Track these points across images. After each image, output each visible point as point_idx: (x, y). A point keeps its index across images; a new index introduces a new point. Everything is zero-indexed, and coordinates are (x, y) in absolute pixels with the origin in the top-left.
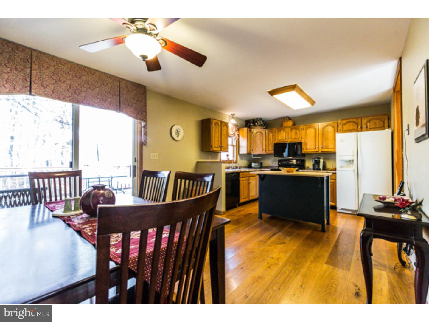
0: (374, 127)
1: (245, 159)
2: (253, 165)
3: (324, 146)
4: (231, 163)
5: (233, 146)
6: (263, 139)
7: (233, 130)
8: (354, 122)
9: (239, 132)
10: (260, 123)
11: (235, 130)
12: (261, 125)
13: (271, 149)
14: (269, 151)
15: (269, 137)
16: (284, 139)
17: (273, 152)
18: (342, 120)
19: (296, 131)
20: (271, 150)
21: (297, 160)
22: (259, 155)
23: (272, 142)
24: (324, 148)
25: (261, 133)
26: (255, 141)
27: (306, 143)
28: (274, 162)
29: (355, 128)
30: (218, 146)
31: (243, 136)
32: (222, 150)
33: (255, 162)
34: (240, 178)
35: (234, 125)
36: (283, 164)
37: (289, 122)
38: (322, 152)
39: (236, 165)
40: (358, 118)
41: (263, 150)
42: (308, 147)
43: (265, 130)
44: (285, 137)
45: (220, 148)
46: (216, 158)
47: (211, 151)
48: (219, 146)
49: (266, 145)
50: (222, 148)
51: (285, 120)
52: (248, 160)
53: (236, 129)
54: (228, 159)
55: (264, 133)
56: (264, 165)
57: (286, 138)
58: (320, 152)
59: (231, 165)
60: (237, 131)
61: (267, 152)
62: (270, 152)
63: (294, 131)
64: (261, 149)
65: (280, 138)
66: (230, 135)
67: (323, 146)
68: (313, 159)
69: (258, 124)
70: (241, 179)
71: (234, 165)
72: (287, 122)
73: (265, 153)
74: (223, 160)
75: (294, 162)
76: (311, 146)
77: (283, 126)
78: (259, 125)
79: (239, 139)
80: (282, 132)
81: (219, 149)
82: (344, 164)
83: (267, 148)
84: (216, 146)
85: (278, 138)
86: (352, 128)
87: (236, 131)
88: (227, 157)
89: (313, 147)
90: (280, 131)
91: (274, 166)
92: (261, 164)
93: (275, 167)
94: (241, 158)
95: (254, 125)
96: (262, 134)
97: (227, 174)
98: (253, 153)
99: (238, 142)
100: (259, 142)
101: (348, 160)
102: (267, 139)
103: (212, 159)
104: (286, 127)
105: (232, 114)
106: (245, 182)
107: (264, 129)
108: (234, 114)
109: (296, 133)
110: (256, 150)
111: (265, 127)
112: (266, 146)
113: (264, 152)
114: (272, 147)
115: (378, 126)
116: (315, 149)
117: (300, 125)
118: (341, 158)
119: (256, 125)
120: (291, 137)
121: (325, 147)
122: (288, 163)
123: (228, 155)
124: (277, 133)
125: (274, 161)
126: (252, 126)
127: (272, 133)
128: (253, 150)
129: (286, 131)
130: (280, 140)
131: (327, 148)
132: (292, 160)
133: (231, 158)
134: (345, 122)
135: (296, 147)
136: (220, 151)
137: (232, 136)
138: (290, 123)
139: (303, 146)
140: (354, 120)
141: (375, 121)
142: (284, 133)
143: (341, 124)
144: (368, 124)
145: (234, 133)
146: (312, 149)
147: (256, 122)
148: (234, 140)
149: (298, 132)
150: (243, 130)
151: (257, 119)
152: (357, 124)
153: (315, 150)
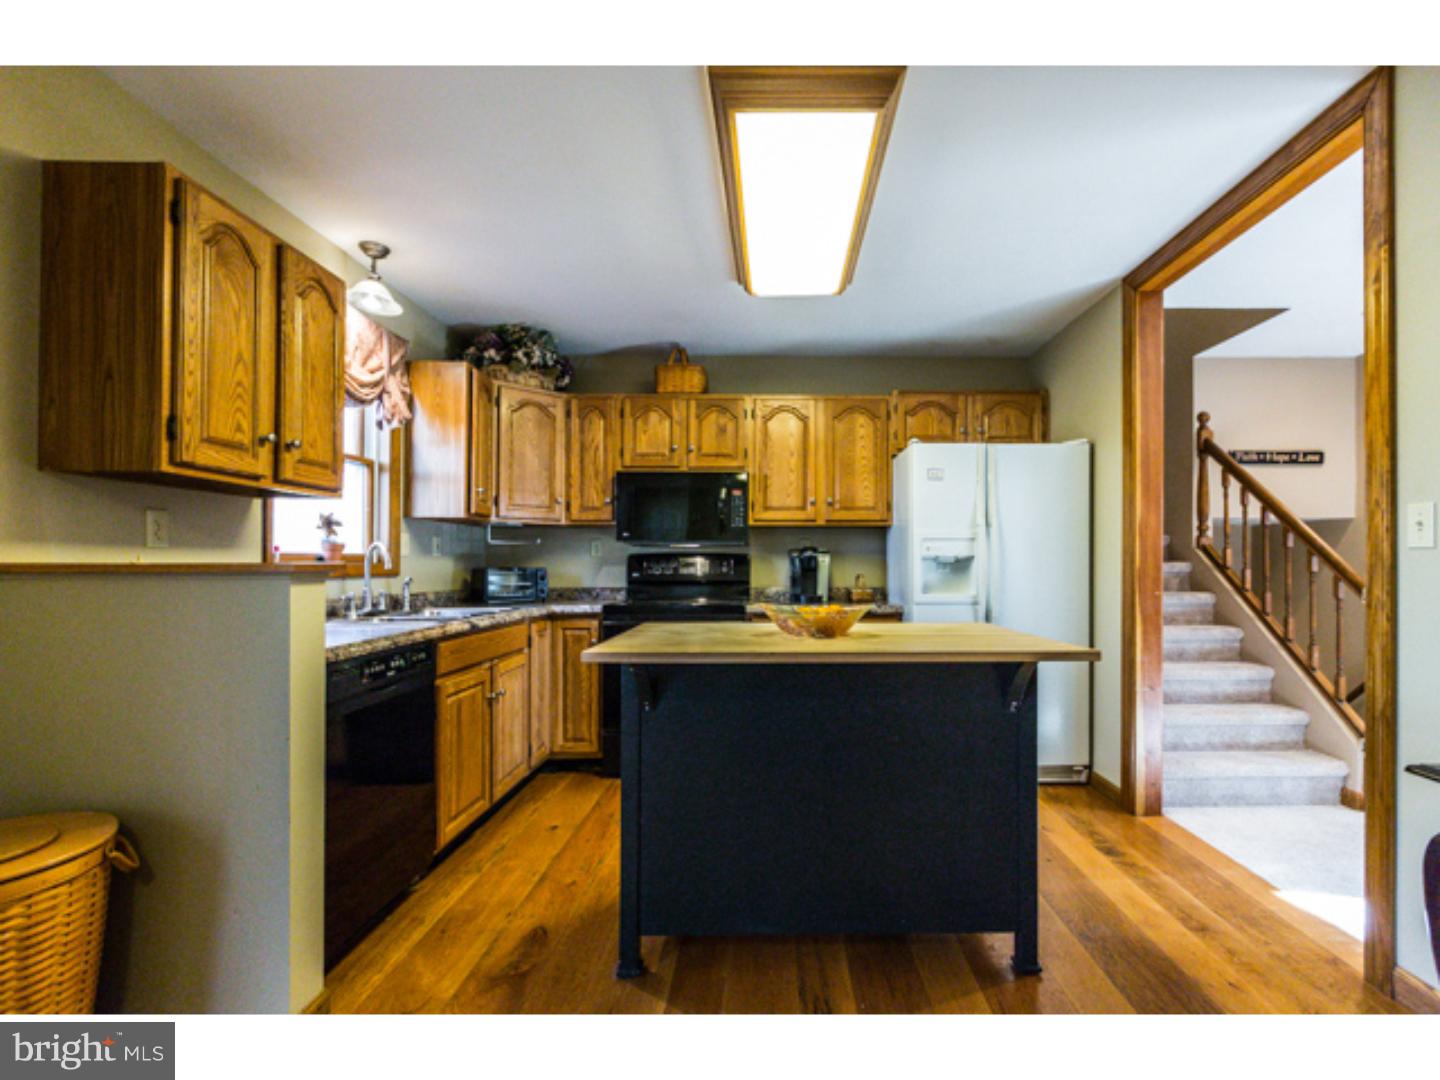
0: (1003, 433)
1: (443, 552)
2: (495, 581)
3: (838, 497)
4: (361, 575)
5: (369, 465)
6: (552, 446)
7: (373, 363)
8: (942, 407)
9: (410, 384)
10: (544, 356)
11: (386, 365)
12: (543, 368)
13: (599, 502)
14: (584, 508)
15: (589, 437)
16: (667, 452)
17: (606, 514)
18: (902, 393)
19: (723, 420)
20: (597, 504)
21: (714, 558)
22: (528, 530)
23: (605, 463)
24: (837, 506)
25: (542, 408)
26: (512, 452)
27: (766, 477)
28: (605, 569)
29: (949, 432)
30: (245, 438)
31: (438, 412)
32: (288, 473)
33: (505, 568)
34: (438, 682)
35: (378, 323)
36: (653, 575)
37: (687, 374)
38: (828, 521)
39: (395, 587)
40: (955, 394)
41: (554, 500)
42: (775, 500)
43: (565, 396)
44: (671, 443)
45: (265, 453)
46: (228, 536)
47: (166, 467)
48: (263, 441)
49: (568, 476)
50: (289, 459)
51: (671, 362)
52: (461, 558)
53: (396, 359)
54: (335, 548)
55: (559, 412)
56: (554, 583)
57: (672, 450)
58: (821, 522)
59: (354, 588)
60: (398, 373)
61: (575, 513)
62: (591, 516)
63: (713, 418)
64: (545, 499)
65: (642, 448)
66: (353, 387)
67: (834, 496)
68: (795, 554)
69: (528, 355)
70: (447, 685)
71: (380, 587)
72: (678, 372)
73: (563, 522)
74: (284, 556)
75: (700, 567)
76: (789, 496)
77: (661, 389)
78: (533, 367)
79: (408, 425)
80: (654, 417)
81: (262, 464)
82: (935, 575)
83: (575, 491)
84: (223, 430)
85: (634, 448)
86: (935, 433)
87: (392, 370)
88: (322, 534)
89: (794, 500)
90: (647, 410)
91: (603, 589)
92: (536, 577)
93: (608, 593)
94: (424, 548)
95: (508, 360)
96: (553, 418)
97: (340, 671)
98: (498, 515)
99: (404, 441)
100: (532, 460)
101: (952, 561)
102: (576, 447)
103: (175, 543)
104: (675, 395)
105: (364, 247)
106: (473, 696)
107: (559, 389)
108: (385, 252)
109: (722, 430)
110: (518, 500)
111: (567, 380)
112: (569, 485)
113: (560, 516)
114: (604, 492)
115: (1015, 432)
116: (803, 508)
117: (738, 396)
118: (928, 549)
119: (517, 360)
120: (699, 448)
121: (840, 502)
122: (676, 569)
123: (329, 524)
124: (629, 420)
125: (604, 562)
126: (492, 361)
127: (604, 415)
128: (497, 502)
129: (675, 414)
130: (643, 455)
131: (849, 505)
132: (691, 560)
133: (353, 540)
134: (912, 401)
135: (723, 493)
136: (267, 484)
137: (363, 393)
138: (693, 379)
139: (754, 494)
140: (943, 399)
141: (1007, 411)
142: (667, 423)
143: (901, 410)
144: (986, 420)
145: (376, 376)
146: (788, 509)
147: (520, 343)
148: (380, 425)
149: (730, 427)
150: (438, 374)
151: (525, 329)
152: (952, 415)
153: (800, 515)
